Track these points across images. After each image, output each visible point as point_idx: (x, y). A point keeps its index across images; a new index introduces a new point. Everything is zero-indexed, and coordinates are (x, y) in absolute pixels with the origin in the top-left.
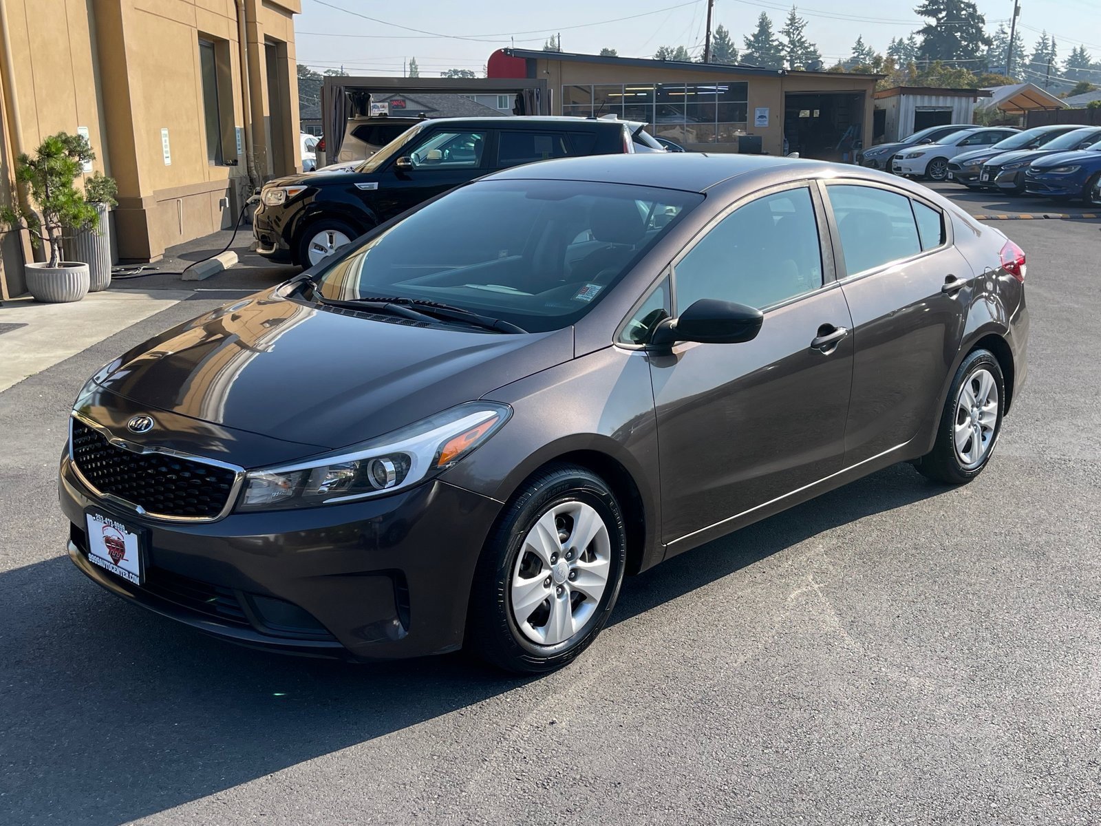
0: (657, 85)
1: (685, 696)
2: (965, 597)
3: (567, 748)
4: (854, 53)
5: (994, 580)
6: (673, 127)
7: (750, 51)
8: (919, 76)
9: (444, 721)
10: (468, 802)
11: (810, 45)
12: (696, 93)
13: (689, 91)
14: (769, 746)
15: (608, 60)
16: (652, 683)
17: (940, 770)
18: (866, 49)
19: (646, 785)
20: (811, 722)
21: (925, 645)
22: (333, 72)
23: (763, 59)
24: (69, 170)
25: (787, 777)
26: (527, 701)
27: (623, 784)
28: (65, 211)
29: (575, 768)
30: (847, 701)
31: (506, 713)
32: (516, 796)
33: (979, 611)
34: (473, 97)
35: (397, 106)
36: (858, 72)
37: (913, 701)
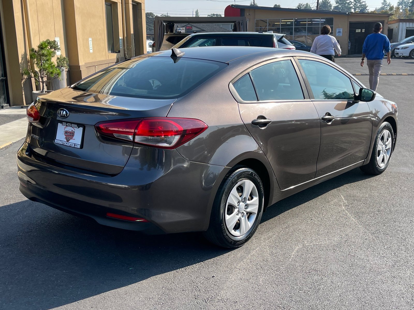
0: (295, 19)
1: (270, 268)
2: (396, 232)
3: (217, 287)
4: (382, 5)
5: (411, 225)
6: (302, 36)
7: (337, 5)
8: (410, 14)
9: (170, 274)
10: (174, 306)
11: (363, 2)
12: (312, 22)
13: (308, 21)
14: (302, 290)
15: (277, 9)
16: (257, 262)
17: (373, 302)
18: (388, 3)
19: (248, 303)
20: (321, 281)
21: (376, 251)
22: (164, 15)
23: (343, 8)
24: (50, 54)
25: (307, 302)
26: (205, 267)
27: (238, 302)
28: (48, 70)
29: (220, 295)
30: (338, 273)
31: (195, 272)
32: (194, 305)
33: (402, 238)
34: (220, 25)
35: (189, 29)
36: (383, 13)
37: (366, 274)
